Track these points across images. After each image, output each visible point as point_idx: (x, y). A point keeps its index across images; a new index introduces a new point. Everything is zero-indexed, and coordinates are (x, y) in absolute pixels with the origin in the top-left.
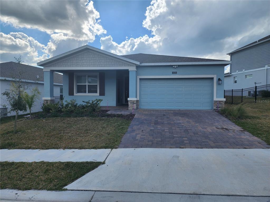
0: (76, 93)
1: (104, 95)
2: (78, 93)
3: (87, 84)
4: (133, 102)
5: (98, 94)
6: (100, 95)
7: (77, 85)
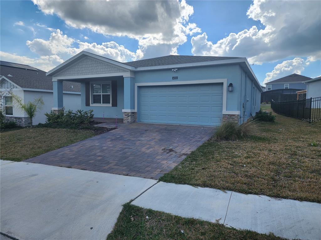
0: (92, 104)
1: (117, 106)
2: (94, 103)
3: (101, 94)
4: (128, 114)
5: (110, 105)
6: (112, 106)
7: (94, 95)
